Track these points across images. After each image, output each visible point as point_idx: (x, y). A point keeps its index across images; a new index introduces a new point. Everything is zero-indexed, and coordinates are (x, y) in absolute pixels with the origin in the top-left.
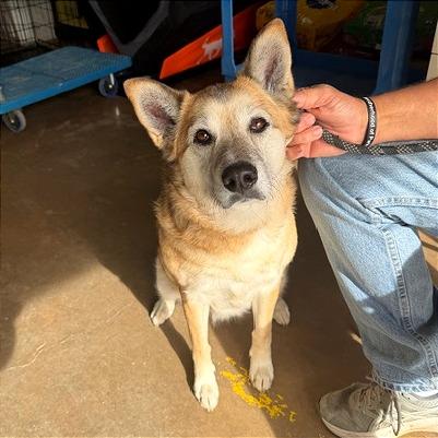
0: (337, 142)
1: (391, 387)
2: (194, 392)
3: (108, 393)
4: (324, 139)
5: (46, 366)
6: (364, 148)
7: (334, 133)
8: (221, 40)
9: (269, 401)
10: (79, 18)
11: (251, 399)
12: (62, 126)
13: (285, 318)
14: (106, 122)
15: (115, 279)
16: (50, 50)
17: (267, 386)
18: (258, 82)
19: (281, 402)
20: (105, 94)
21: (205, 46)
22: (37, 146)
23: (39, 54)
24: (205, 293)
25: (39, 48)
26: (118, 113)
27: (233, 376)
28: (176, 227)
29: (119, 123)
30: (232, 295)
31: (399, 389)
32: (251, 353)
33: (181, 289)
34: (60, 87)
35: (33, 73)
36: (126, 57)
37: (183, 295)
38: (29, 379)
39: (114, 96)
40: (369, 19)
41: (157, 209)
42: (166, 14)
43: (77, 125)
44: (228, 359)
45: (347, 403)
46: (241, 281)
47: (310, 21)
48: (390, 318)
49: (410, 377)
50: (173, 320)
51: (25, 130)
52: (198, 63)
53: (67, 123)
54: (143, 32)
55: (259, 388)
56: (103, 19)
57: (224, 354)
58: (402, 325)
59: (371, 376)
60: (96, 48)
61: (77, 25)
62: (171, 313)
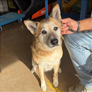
0: (72, 30)
1: (85, 85)
2: (41, 88)
3: (22, 88)
4: (69, 30)
5: (8, 82)
6: (77, 32)
7: (71, 28)
8: (45, 10)
9: (57, 89)
10: (14, 6)
11: (54, 89)
12: (10, 30)
13: (60, 72)
14: (20, 29)
15: (23, 63)
16: (7, 13)
17: (57, 86)
18: (54, 18)
19: (60, 89)
20: (20, 23)
21: (42, 12)
22: (5, 34)
23: (5, 14)
24: (43, 65)
25: (5, 13)
26: (22, 27)
27: (49, 84)
28: (36, 51)
29: (23, 29)
30: (49, 66)
31: (86, 86)
32: (53, 79)
33: (37, 65)
34: (10, 21)
35: (4, 18)
36: (24, 15)
37: (38, 66)
38: (4, 85)
39: (22, 23)
40: (78, 5)
41: (32, 47)
42: (33, 5)
43: (14, 30)
44: (48, 80)
45: (75, 89)
46: (51, 62)
47: (64, 6)
48: (84, 70)
49: (89, 83)
50: (36, 72)
51: (2, 31)
52: (40, 16)
53: (11, 29)
54: (28, 9)
55: (55, 86)
56: (19, 6)
57: (47, 79)
58: (87, 72)
59: (80, 83)
60: (17, 12)
61: (13, 8)
62: (35, 70)
